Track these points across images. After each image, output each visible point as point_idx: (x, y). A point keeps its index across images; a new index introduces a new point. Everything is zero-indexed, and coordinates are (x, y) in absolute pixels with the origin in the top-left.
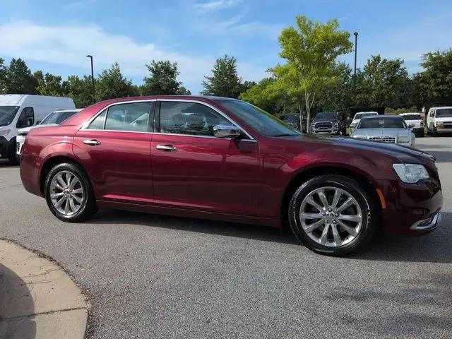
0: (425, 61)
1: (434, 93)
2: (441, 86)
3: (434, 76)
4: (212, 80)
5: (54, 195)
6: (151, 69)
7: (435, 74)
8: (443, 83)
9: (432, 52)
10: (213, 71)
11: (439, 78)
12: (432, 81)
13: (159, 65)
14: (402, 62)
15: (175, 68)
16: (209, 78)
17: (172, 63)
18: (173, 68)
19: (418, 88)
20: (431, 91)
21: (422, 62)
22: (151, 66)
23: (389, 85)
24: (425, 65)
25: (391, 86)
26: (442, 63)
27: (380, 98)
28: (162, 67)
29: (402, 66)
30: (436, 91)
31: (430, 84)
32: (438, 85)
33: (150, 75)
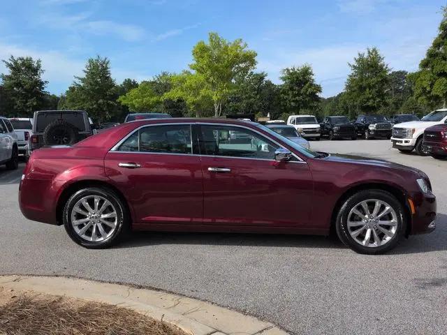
0: (284, 75)
1: (292, 103)
2: (297, 98)
3: (291, 89)
4: (83, 80)
5: (75, 222)
6: (10, 65)
7: (292, 87)
8: (299, 95)
9: (290, 68)
10: (85, 72)
11: (295, 90)
12: (290, 92)
13: (20, 62)
14: (266, 75)
15: (39, 66)
16: (80, 79)
17: (35, 59)
18: (35, 65)
19: (279, 98)
20: (289, 101)
21: (281, 76)
22: (10, 62)
23: (256, 95)
24: (284, 79)
25: (258, 97)
26: (297, 78)
27: (250, 105)
28: (23, 64)
29: (266, 79)
30: (293, 101)
31: (288, 95)
32: (295, 96)
33: (7, 72)
